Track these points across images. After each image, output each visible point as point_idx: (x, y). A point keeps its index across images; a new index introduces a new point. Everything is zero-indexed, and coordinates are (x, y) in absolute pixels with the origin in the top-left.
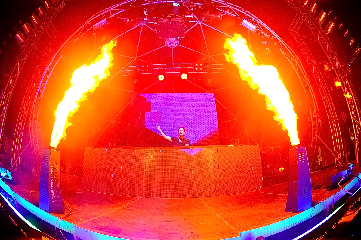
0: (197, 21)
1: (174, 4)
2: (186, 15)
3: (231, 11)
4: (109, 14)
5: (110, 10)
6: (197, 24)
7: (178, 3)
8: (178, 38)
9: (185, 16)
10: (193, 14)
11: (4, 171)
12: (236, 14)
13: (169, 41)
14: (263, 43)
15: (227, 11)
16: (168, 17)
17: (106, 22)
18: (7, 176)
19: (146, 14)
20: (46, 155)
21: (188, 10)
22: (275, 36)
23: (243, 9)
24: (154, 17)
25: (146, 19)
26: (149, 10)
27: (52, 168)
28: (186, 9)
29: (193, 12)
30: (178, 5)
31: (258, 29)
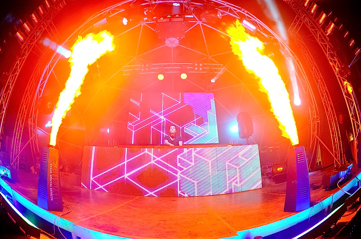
0: (197, 21)
1: (174, 4)
2: (186, 15)
3: (231, 11)
4: (109, 14)
5: (110, 9)
6: (197, 24)
7: (178, 3)
8: (178, 38)
10: (193, 14)
11: (3, 169)
12: (236, 15)
13: (169, 41)
15: (227, 11)
16: (168, 17)
17: (106, 21)
18: (6, 174)
19: (146, 14)
20: (45, 153)
22: (275, 37)
23: (243, 9)
24: (154, 17)
25: (146, 18)
26: (149, 10)
27: (51, 166)
28: (186, 9)
31: (258, 29)
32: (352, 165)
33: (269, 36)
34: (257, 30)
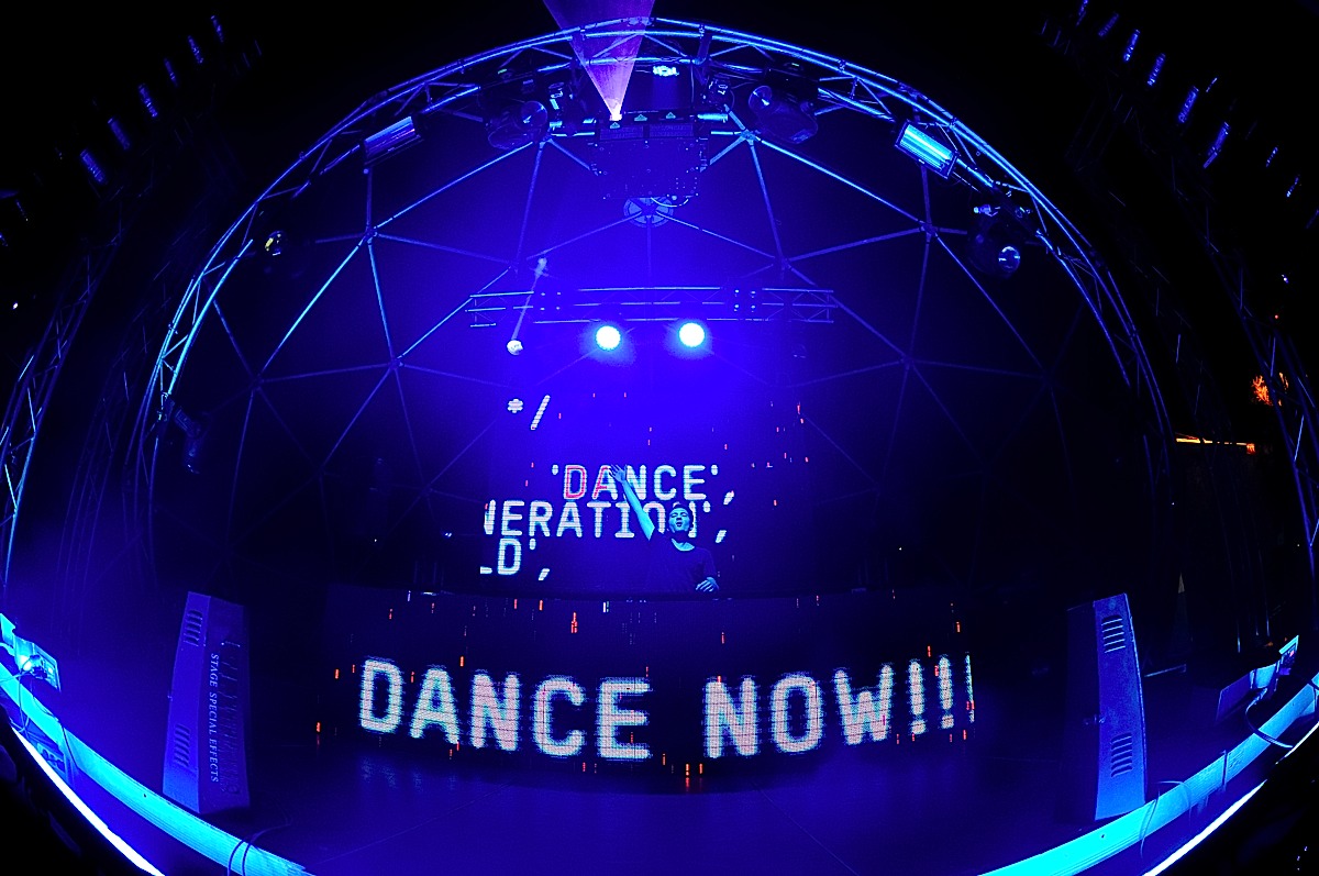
0: (739, 129)
1: (658, 71)
2: (702, 113)
3: (861, 94)
4: (421, 101)
5: (427, 84)
6: (738, 141)
7: (670, 65)
8: (674, 198)
9: (700, 116)
10: (727, 109)
11: (28, 649)
12: (878, 107)
13: (639, 204)
14: (976, 210)
15: (848, 96)
16: (636, 119)
17: (409, 128)
18: (38, 671)
19: (556, 107)
20: (193, 616)
21: (707, 92)
22: (1019, 186)
23: (903, 87)
24: (588, 118)
25: (559, 124)
26: (566, 93)
27: (215, 660)
28: (701, 88)
29: (727, 99)
30: (673, 71)
31: (959, 160)
32: (1296, 640)
33: (999, 183)
34: (957, 165)
